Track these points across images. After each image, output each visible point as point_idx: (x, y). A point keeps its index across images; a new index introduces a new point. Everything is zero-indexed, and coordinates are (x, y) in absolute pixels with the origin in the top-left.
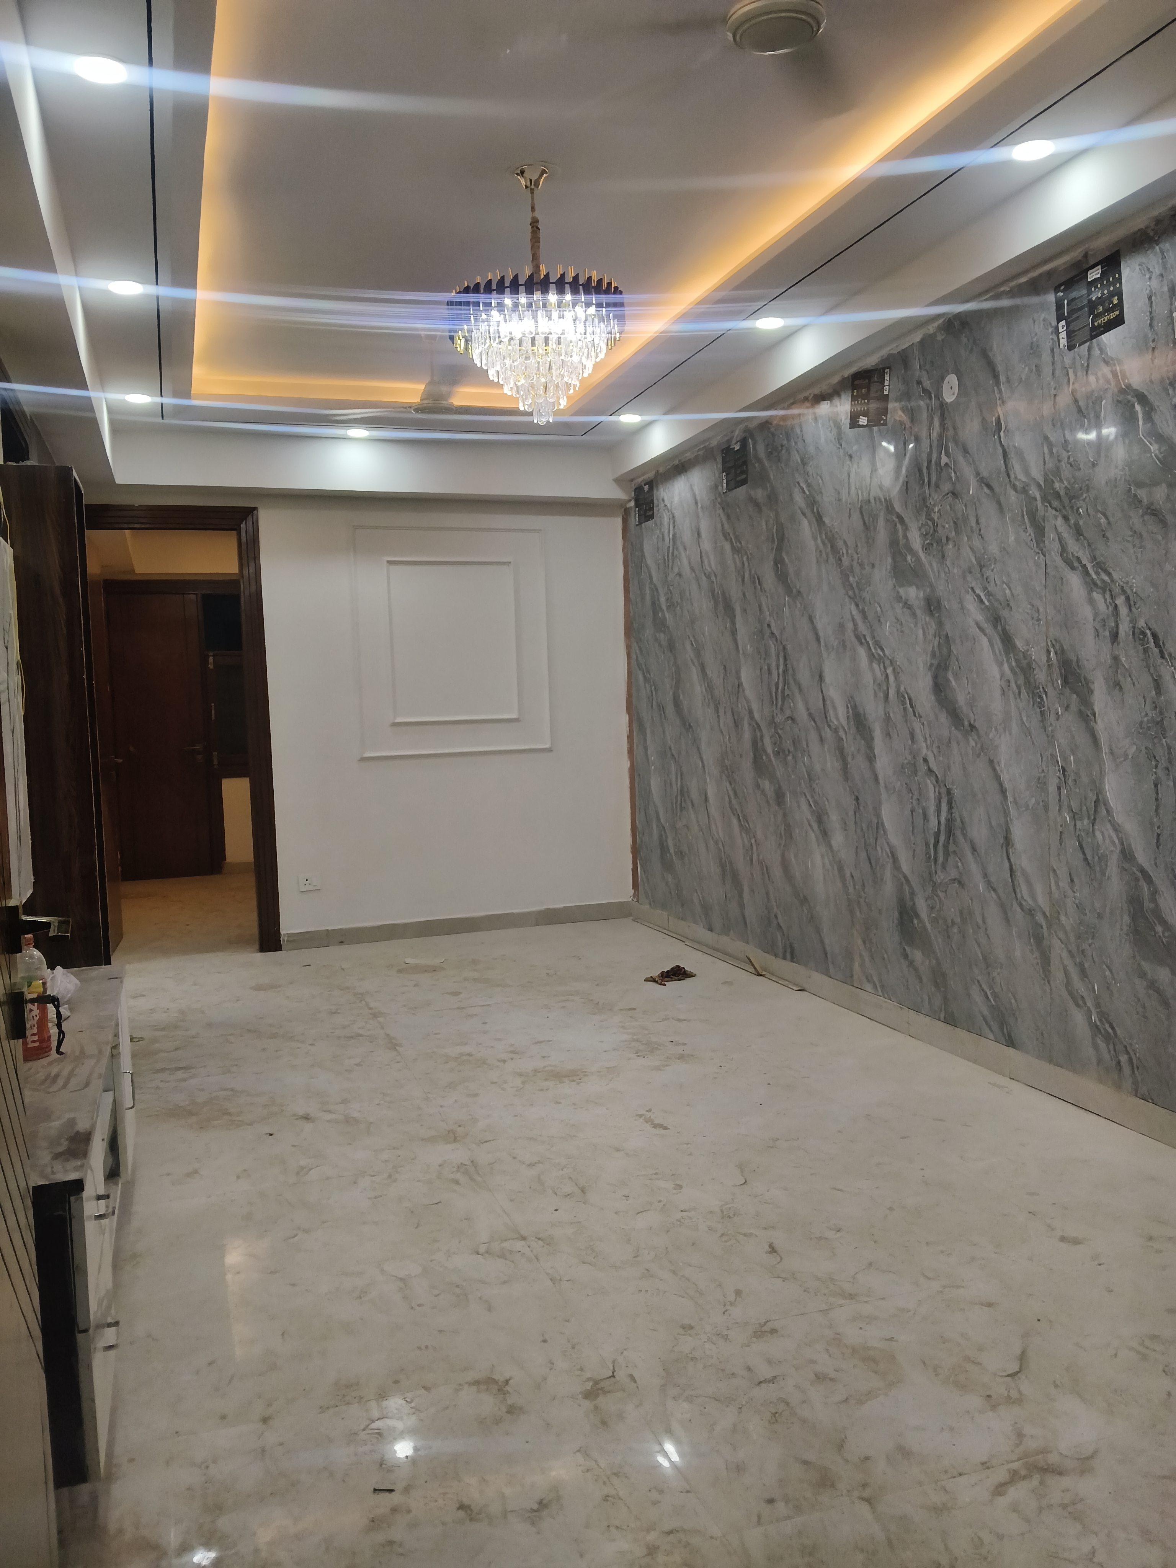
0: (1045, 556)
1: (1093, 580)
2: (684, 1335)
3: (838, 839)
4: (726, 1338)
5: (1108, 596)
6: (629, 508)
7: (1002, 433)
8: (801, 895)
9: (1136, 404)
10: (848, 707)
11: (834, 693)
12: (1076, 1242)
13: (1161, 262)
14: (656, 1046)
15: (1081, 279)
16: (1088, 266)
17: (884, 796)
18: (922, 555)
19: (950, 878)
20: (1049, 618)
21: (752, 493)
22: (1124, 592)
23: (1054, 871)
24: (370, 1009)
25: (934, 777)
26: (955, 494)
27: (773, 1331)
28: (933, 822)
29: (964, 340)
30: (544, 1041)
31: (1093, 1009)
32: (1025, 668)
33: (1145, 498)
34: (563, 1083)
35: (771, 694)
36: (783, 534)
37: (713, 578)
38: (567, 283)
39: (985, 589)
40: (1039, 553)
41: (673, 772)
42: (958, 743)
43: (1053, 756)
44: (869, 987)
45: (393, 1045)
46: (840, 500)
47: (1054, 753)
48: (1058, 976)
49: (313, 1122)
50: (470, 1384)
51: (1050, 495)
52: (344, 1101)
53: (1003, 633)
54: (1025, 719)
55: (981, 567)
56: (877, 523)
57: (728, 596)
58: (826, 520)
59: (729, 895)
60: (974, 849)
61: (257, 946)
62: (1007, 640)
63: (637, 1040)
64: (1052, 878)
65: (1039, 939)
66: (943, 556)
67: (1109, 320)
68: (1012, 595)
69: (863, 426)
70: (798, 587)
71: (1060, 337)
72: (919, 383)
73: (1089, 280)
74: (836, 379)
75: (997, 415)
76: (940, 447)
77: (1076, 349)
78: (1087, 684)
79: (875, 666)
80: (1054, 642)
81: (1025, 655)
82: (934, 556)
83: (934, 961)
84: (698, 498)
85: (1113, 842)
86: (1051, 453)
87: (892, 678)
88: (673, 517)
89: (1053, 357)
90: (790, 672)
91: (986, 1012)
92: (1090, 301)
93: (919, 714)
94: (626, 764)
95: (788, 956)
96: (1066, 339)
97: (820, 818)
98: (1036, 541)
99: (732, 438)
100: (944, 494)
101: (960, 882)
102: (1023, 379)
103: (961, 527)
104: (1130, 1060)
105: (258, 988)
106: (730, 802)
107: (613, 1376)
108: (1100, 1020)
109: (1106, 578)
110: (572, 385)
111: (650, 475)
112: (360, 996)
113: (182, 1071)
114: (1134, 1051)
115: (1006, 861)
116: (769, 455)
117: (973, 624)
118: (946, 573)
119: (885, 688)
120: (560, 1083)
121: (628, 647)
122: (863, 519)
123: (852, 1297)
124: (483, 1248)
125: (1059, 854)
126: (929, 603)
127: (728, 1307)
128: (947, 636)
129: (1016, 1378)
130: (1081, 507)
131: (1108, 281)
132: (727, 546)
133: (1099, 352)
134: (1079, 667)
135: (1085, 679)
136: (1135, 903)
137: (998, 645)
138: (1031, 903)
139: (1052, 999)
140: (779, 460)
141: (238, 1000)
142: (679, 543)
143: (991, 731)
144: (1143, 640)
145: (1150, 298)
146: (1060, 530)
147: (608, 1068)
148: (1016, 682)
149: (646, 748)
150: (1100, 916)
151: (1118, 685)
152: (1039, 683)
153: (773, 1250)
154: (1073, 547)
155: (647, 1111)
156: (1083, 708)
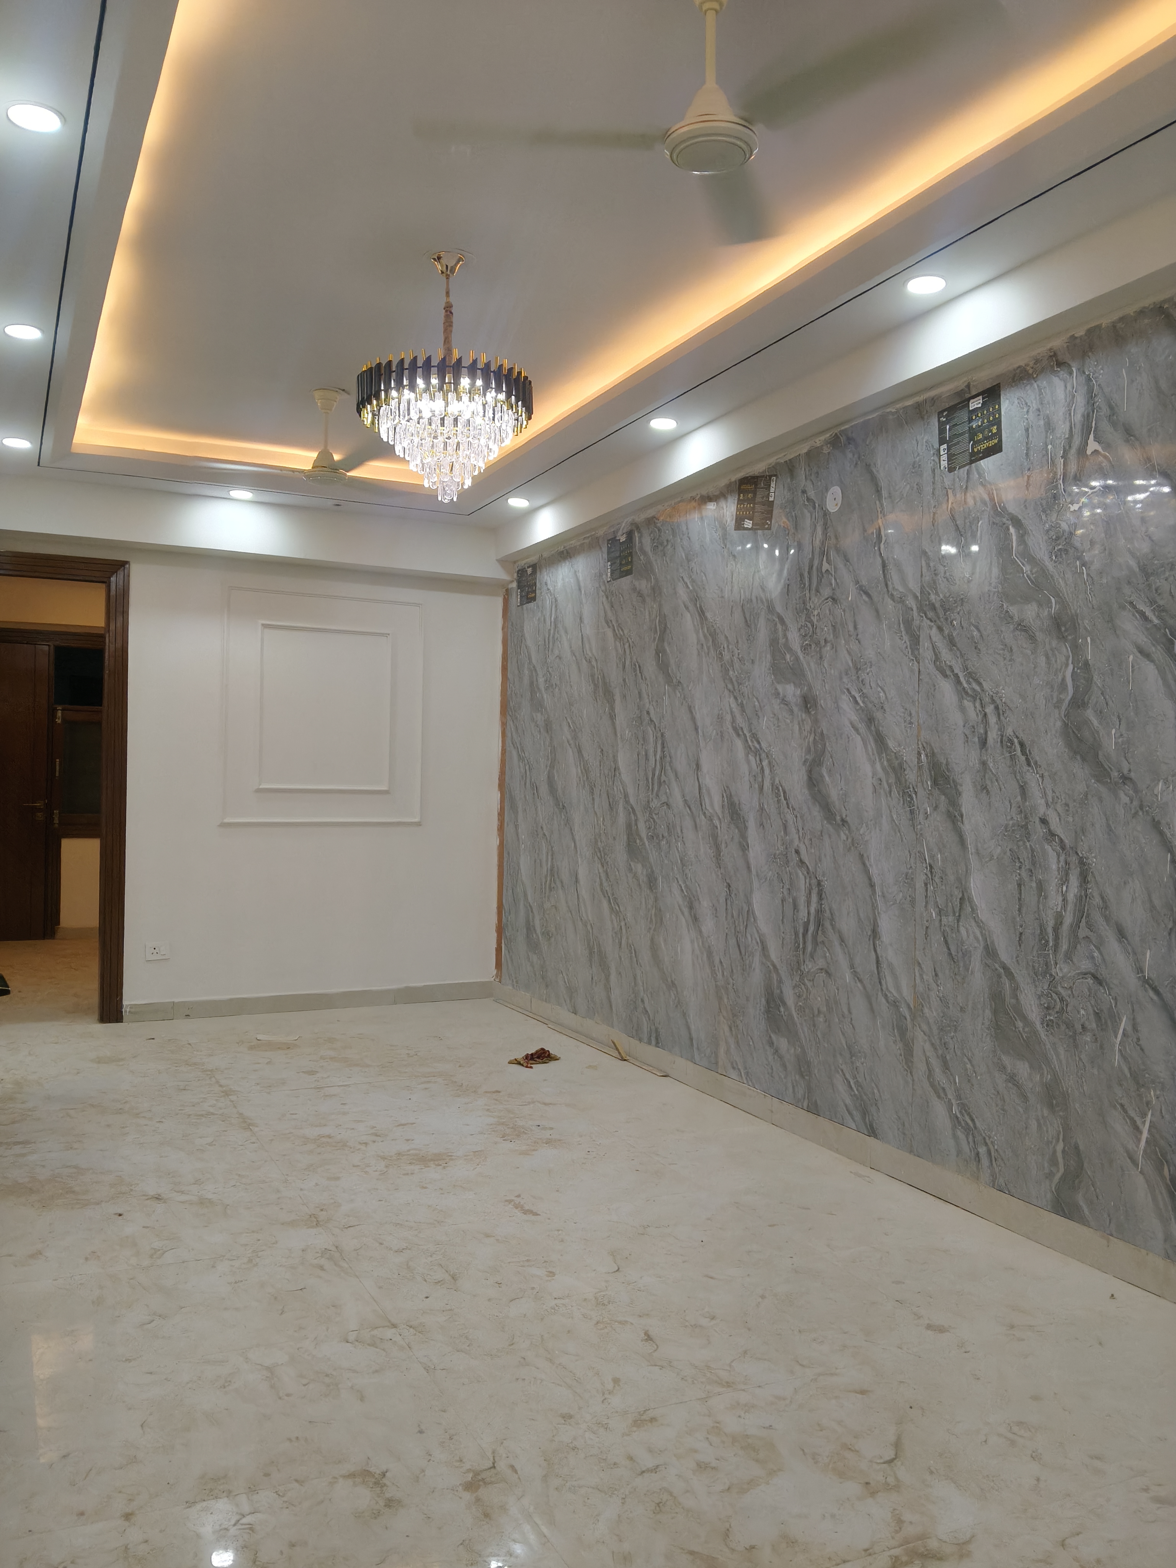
0: (919, 663)
1: (964, 688)
2: (564, 1424)
3: (708, 925)
4: (606, 1427)
5: (978, 704)
6: (511, 589)
7: (882, 546)
8: (669, 980)
9: (1010, 527)
10: (723, 797)
11: (710, 782)
12: (941, 1330)
13: (1038, 398)
14: (523, 1130)
15: (963, 407)
16: (969, 396)
17: (756, 884)
18: (801, 655)
19: (817, 967)
20: (921, 722)
21: (637, 583)
22: (993, 701)
23: (919, 964)
24: (221, 1086)
25: (806, 868)
26: (834, 600)
27: (653, 1420)
28: (803, 914)
29: (850, 455)
30: (408, 1124)
31: (954, 1101)
32: (897, 769)
33: (1016, 615)
34: (428, 1167)
35: (647, 779)
36: (666, 625)
37: (594, 663)
38: (479, 369)
39: (860, 690)
40: (913, 660)
41: (544, 852)
42: (830, 837)
43: (921, 854)
44: (734, 1074)
45: (247, 1124)
46: (722, 597)
47: (922, 850)
48: (920, 1067)
49: (165, 1202)
50: (345, 1477)
51: (926, 607)
52: (197, 1182)
53: (876, 733)
54: (895, 817)
55: (858, 670)
56: (758, 621)
57: (608, 681)
58: (709, 615)
59: (595, 978)
60: (842, 940)
61: (96, 1016)
62: (880, 740)
63: (503, 1124)
64: (917, 971)
65: (903, 1032)
66: (821, 658)
67: (988, 448)
68: (886, 697)
69: (747, 529)
70: (678, 678)
71: (942, 459)
72: (804, 492)
73: (971, 409)
74: (723, 482)
75: (877, 527)
76: (822, 553)
77: (956, 472)
78: (956, 786)
79: (751, 758)
80: (925, 745)
81: (897, 756)
82: (812, 657)
83: (800, 1050)
84: (582, 584)
85: (976, 938)
86: (928, 566)
87: (767, 771)
88: (556, 601)
89: (934, 477)
90: (668, 759)
91: (848, 1101)
92: (971, 428)
93: (792, 807)
94: (495, 842)
95: (654, 1042)
96: (946, 462)
97: (691, 904)
98: (911, 648)
99: (618, 530)
100: (823, 599)
101: (827, 972)
102: (905, 495)
103: (839, 631)
104: (989, 1152)
105: (99, 1061)
106: (601, 884)
107: (494, 1467)
108: (961, 1112)
109: (977, 688)
110: (477, 467)
111: (533, 559)
112: (209, 1073)
113: (21, 1146)
114: (992, 1142)
115: (873, 953)
116: (655, 548)
117: (847, 723)
118: (823, 673)
119: (760, 779)
120: (426, 1167)
121: (504, 725)
122: (745, 618)
123: (728, 1385)
124: (352, 1337)
125: (924, 949)
126: (805, 700)
127: (606, 1396)
128: (822, 733)
129: (892, 1464)
130: (955, 619)
131: (988, 410)
132: (610, 633)
133: (977, 476)
134: (948, 770)
135: (954, 781)
136: (996, 997)
137: (872, 744)
138: (895, 994)
139: (914, 1089)
140: (664, 555)
141: (78, 1073)
142: (560, 626)
143: (862, 827)
144: (1011, 747)
145: (1027, 430)
146: (934, 639)
147: (474, 1152)
148: (887, 781)
149: (516, 827)
150: (962, 1010)
151: (984, 788)
152: (910, 783)
153: (648, 1338)
154: (946, 655)
155: (516, 1196)
156: (951, 809)
